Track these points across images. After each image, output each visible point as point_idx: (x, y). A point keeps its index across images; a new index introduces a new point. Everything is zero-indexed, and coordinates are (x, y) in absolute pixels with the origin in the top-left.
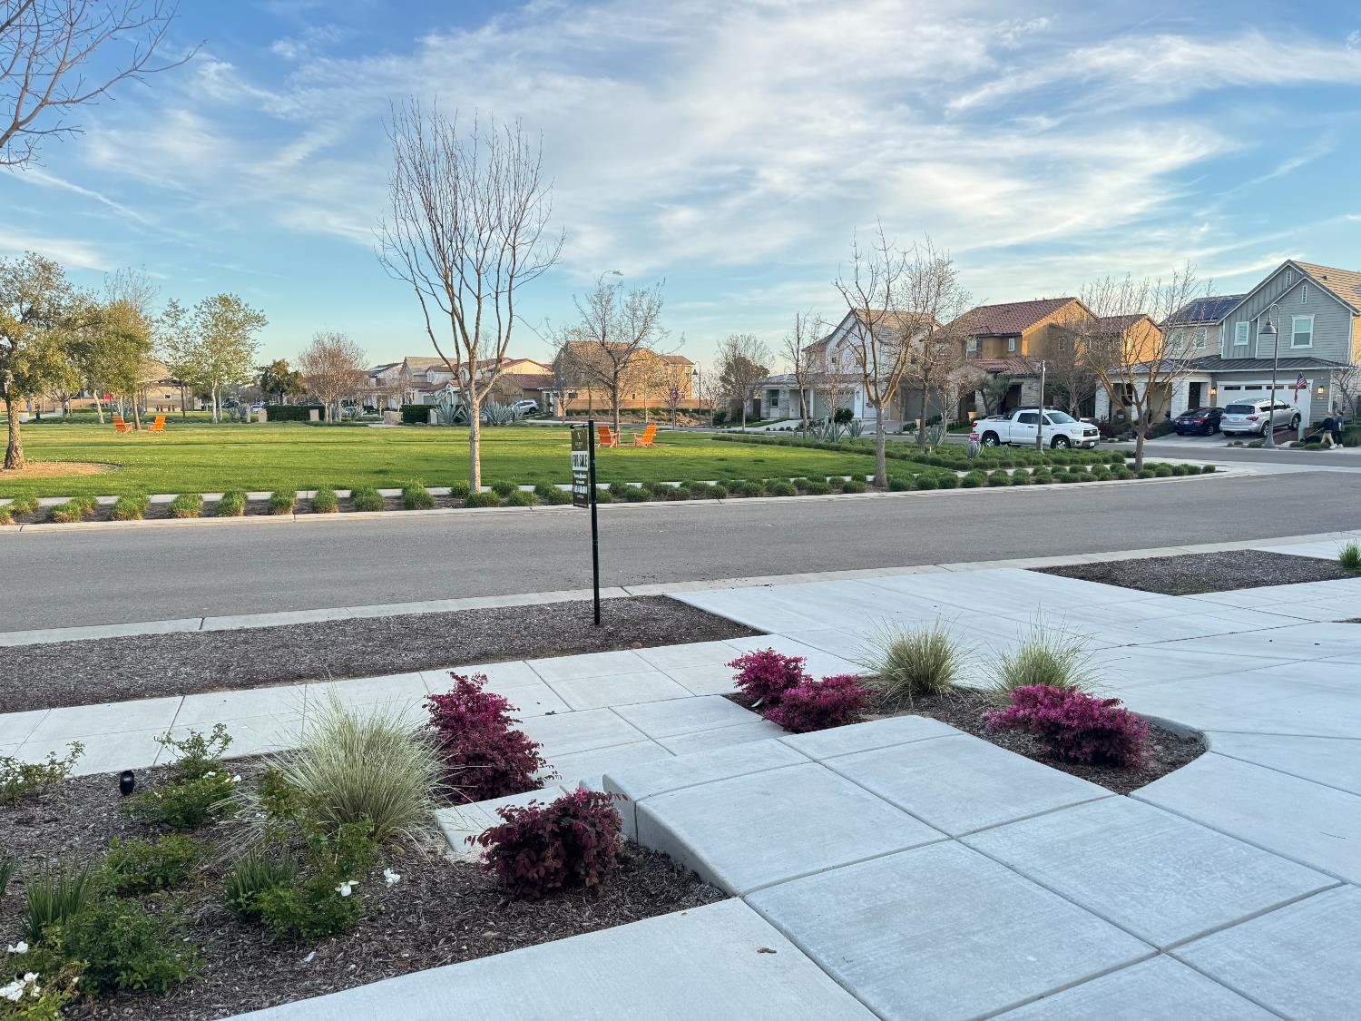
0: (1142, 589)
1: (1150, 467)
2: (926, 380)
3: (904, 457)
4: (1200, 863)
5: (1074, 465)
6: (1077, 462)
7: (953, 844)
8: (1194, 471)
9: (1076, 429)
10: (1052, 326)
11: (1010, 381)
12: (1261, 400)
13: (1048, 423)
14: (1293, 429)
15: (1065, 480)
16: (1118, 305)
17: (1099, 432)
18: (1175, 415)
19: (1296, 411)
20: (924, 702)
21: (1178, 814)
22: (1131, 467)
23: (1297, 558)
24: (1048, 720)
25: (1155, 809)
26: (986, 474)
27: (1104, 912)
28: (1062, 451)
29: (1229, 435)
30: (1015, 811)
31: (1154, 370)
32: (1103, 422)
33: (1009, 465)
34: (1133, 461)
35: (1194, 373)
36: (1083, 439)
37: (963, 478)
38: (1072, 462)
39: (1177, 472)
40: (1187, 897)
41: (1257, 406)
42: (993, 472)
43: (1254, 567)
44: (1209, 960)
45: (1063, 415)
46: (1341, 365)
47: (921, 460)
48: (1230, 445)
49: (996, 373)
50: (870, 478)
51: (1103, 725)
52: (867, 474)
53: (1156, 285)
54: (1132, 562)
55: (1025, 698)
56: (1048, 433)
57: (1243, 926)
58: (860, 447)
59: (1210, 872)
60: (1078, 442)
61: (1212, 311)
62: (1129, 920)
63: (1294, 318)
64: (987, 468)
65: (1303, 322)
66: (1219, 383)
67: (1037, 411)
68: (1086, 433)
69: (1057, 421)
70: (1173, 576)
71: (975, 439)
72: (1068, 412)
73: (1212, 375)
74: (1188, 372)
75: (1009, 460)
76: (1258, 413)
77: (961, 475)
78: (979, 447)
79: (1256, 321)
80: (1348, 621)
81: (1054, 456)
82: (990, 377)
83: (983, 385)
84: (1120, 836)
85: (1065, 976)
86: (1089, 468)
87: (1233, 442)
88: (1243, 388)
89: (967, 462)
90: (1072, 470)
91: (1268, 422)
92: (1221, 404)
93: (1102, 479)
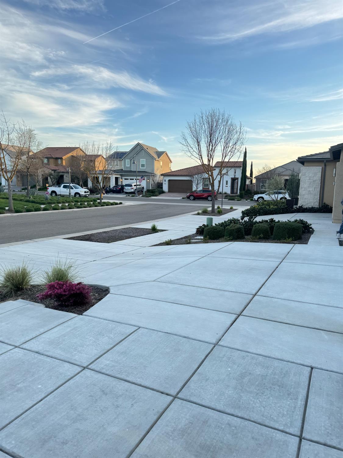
0: (99, 242)
1: (104, 203)
2: (28, 172)
3: (21, 200)
4: (101, 333)
5: (81, 203)
6: (82, 202)
7: (17, 350)
8: (116, 204)
9: (82, 191)
10: (72, 156)
11: (60, 174)
12: (134, 183)
13: (73, 189)
14: (142, 191)
15: (78, 208)
16: (91, 151)
17: (89, 192)
18: (111, 187)
19: (143, 186)
20: (19, 293)
21: (97, 318)
22: (99, 203)
23: (142, 229)
24: (58, 294)
25: (90, 318)
26: (51, 206)
27: (67, 360)
28: (78, 198)
29: (126, 193)
30: (42, 330)
31: (103, 172)
32: (91, 188)
33: (60, 203)
34: (99, 201)
35: (115, 174)
36: (84, 194)
37: (43, 208)
38: (81, 201)
39: (112, 204)
40: (95, 346)
41: (133, 185)
42: (54, 205)
43: (131, 232)
44: (99, 366)
45: (78, 186)
46: (152, 174)
47: (28, 201)
48: (127, 196)
49: (55, 171)
50: (7, 208)
51: (77, 292)
52: (6, 207)
53: (102, 146)
54: (97, 233)
55: (51, 287)
56: (73, 192)
57: (111, 351)
58: (4, 196)
59: (103, 335)
60: (83, 195)
61: (119, 156)
62: (76, 360)
63: (141, 160)
64: (52, 204)
65: (143, 161)
66: (123, 178)
67: (68, 184)
68: (85, 192)
69: (76, 188)
70: (108, 237)
71: (48, 194)
72: (79, 185)
73: (121, 175)
74: (113, 174)
75: (60, 201)
76: (133, 187)
77: (43, 206)
78: (49, 196)
79: (131, 159)
80: (152, 246)
81: (75, 200)
82: (53, 172)
83: (50, 175)
84: (77, 330)
85: (52, 388)
86: (86, 203)
87: (127, 195)
88: (129, 179)
89: (45, 202)
90: (81, 204)
91: (136, 189)
92: (124, 184)
93: (90, 207)
